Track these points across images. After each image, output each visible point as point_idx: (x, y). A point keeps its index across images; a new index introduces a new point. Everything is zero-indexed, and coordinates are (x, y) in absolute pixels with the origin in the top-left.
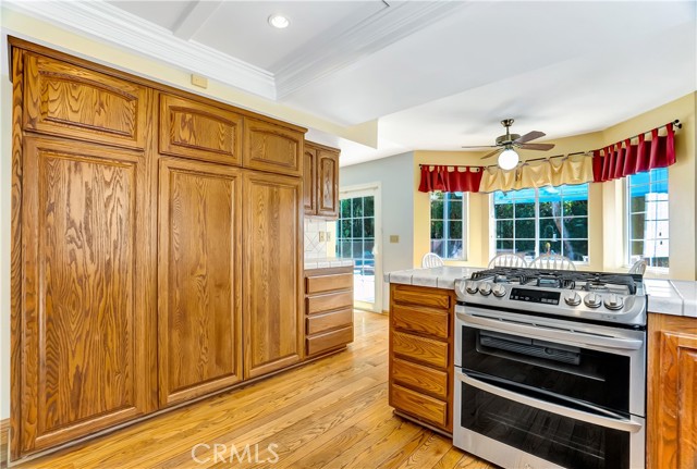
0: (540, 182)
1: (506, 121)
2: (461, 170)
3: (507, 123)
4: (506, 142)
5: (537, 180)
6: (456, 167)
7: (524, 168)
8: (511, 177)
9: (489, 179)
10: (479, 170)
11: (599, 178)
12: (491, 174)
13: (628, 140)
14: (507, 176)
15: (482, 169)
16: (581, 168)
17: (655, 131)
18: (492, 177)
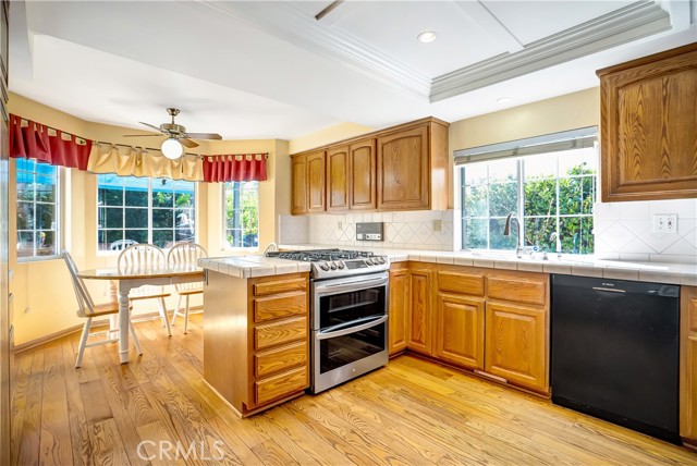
0: (159, 172)
1: (173, 110)
2: (64, 137)
3: (173, 112)
4: (173, 131)
5: (156, 170)
6: (59, 132)
7: (144, 154)
8: (130, 161)
9: (99, 157)
10: (85, 144)
11: (208, 179)
12: (103, 153)
13: (233, 156)
14: (125, 159)
15: (90, 143)
16: (195, 168)
17: (254, 155)
18: (105, 156)
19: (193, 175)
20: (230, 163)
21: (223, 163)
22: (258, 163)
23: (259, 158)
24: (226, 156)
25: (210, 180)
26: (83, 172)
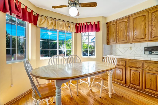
7: (56, 21)
8: (52, 23)
9: (41, 21)
10: (36, 15)
11: (77, 31)
12: (42, 19)
13: (86, 23)
14: (50, 22)
15: (38, 15)
16: (73, 27)
17: (94, 23)
18: (43, 20)
19: (72, 30)
20: (85, 26)
21: (83, 26)
22: (96, 25)
23: (96, 23)
24: (84, 23)
25: (78, 32)
26: (35, 26)
